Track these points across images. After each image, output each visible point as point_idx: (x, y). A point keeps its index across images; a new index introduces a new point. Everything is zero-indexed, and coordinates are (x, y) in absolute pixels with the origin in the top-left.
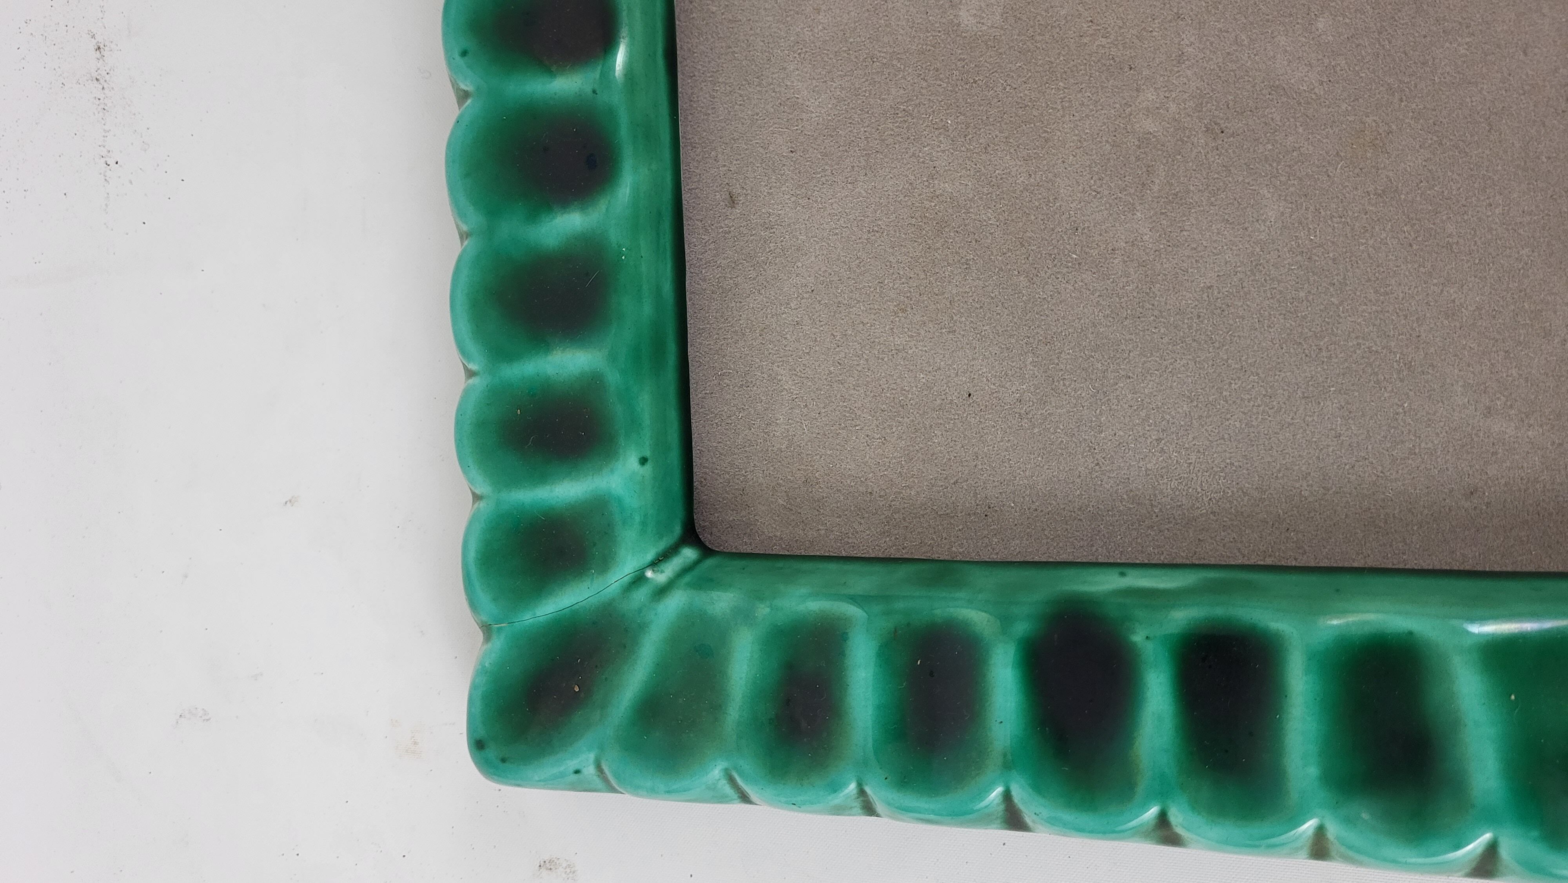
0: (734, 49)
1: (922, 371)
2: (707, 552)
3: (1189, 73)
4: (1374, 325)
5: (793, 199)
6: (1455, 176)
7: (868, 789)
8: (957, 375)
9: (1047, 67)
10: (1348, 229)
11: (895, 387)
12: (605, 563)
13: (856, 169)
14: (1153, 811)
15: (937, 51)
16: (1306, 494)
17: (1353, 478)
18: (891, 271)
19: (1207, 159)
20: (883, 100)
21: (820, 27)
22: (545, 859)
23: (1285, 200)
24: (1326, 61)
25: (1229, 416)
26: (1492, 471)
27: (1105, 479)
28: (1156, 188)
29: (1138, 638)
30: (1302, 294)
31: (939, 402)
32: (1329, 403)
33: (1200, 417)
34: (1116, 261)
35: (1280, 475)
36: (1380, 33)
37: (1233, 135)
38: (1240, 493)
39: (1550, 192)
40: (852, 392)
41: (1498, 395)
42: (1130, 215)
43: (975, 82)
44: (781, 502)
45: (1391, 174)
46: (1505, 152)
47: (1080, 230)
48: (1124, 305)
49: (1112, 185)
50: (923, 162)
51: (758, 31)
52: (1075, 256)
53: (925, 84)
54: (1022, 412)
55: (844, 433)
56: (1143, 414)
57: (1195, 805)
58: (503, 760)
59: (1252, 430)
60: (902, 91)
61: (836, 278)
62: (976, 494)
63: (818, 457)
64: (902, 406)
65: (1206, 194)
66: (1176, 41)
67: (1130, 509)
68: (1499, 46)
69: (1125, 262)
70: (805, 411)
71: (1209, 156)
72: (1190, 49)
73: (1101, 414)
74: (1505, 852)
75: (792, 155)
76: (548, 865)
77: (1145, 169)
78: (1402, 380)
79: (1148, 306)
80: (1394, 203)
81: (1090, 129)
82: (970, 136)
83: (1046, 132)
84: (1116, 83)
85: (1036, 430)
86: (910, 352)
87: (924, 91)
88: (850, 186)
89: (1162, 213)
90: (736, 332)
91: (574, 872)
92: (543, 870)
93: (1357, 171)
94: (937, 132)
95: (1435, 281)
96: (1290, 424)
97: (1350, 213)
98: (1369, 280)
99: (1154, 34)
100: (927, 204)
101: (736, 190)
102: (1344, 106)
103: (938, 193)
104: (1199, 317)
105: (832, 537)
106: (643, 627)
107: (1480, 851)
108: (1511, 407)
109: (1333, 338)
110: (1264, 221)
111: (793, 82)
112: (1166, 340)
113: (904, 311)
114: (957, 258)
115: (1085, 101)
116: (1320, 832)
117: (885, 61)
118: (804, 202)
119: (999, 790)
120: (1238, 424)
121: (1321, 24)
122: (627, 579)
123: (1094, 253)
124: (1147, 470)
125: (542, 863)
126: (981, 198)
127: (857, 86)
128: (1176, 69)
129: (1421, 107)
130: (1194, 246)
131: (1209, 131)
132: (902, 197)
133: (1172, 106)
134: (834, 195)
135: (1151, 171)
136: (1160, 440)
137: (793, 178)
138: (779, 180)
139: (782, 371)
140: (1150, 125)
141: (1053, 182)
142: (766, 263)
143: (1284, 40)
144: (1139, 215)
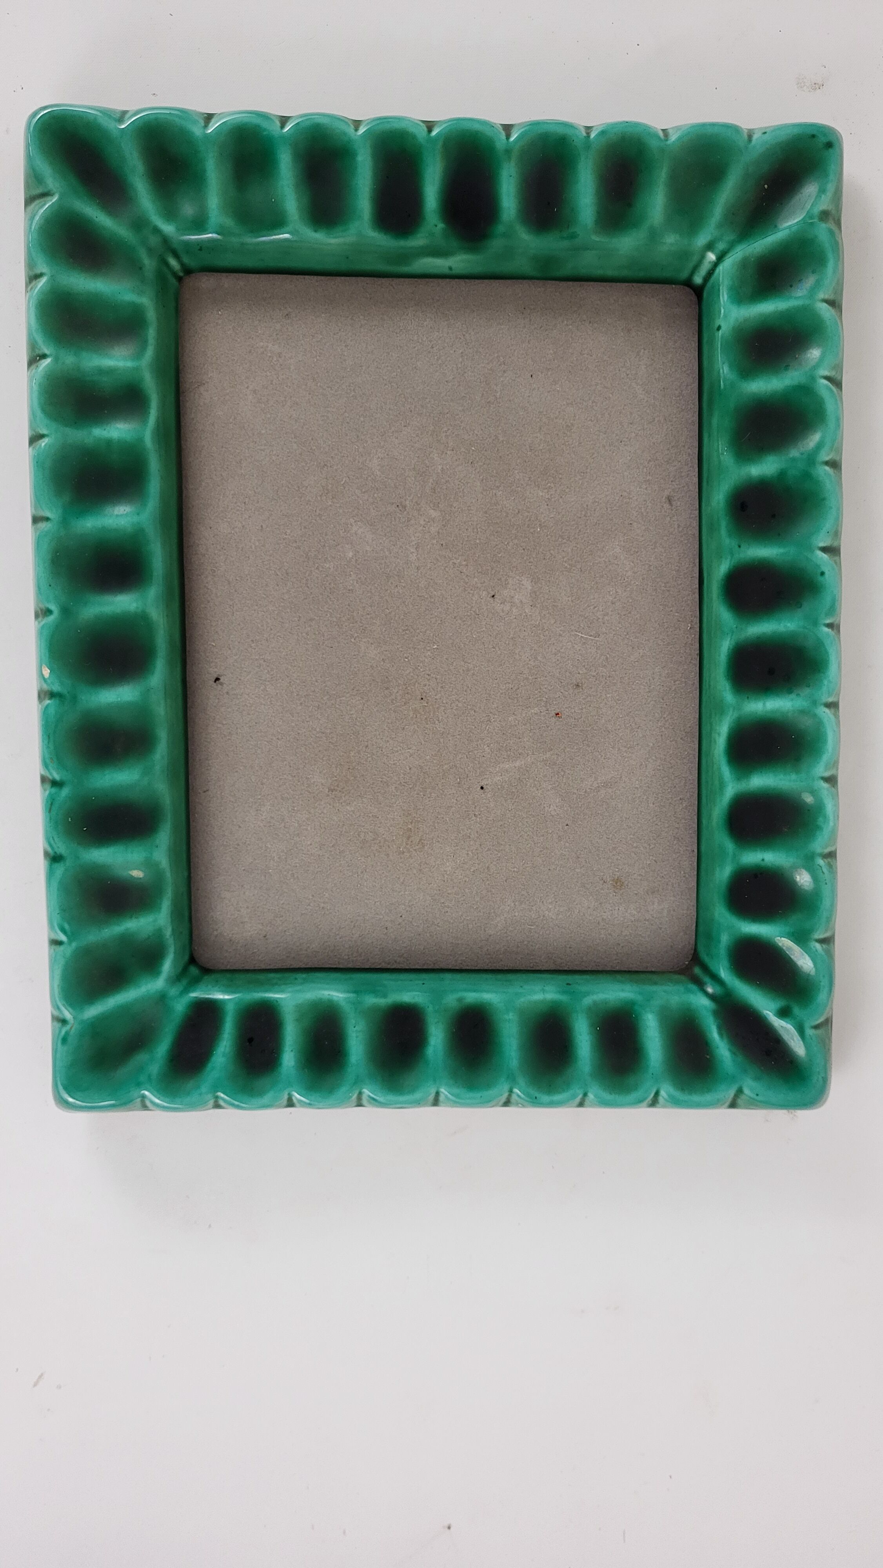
0: (665, 589)
1: (558, 391)
2: (688, 283)
3: (413, 539)
4: (329, 401)
5: (631, 496)
6: (293, 471)
7: (585, 134)
8: (539, 388)
9: (485, 552)
10: (340, 450)
11: (574, 383)
12: (744, 264)
13: (593, 510)
14: (434, 133)
15: (544, 570)
16: (361, 317)
17: (340, 325)
18: (574, 449)
19: (406, 493)
20: (576, 547)
21: (611, 593)
22: (819, 90)
23: (369, 468)
24: (349, 535)
25: (398, 359)
26: (278, 326)
27: (460, 328)
28: (431, 480)
29: (441, 226)
30: (362, 419)
31: (549, 373)
32: (351, 363)
33: (412, 359)
34: (452, 444)
35: (374, 327)
36: (324, 546)
37: (393, 504)
38: (393, 318)
39: (253, 459)
40: (599, 382)
41: (275, 363)
42: (445, 468)
43: (524, 549)
44: (645, 319)
45: (321, 476)
46: (271, 481)
47: (470, 463)
48: (448, 421)
49: (453, 485)
50: (554, 509)
51: (649, 597)
52: (473, 448)
53: (552, 552)
54: (503, 366)
55: (605, 358)
56: (440, 361)
57: (414, 137)
58: (813, 136)
59: (387, 351)
60: (565, 550)
61: (607, 448)
62: (531, 320)
63: (621, 344)
64: (570, 372)
65: (406, 475)
66: (419, 556)
67: (448, 311)
68: (273, 532)
69: (447, 443)
70: (628, 372)
71: (404, 494)
72: (412, 550)
73: (461, 363)
74: (278, 124)
75: (631, 522)
76: (817, 86)
77: (436, 491)
78: (317, 373)
79: (436, 419)
80: (319, 461)
81: (463, 516)
82: (527, 520)
83: (486, 517)
84: (450, 538)
85: (496, 355)
86: (565, 403)
87: (552, 548)
88: (597, 500)
89: (428, 467)
90: (671, 421)
91: (798, 83)
92: (821, 83)
93: (335, 479)
94: (545, 524)
95: (302, 421)
96: (369, 353)
97: (339, 457)
98: (331, 423)
99: (430, 561)
100: (552, 485)
101: (667, 506)
102: (341, 511)
103: (546, 491)
104: (411, 411)
105: (615, 298)
106: (720, 226)
107: (288, 124)
108: (270, 357)
109: (348, 396)
110: (379, 458)
111: (629, 564)
112: (427, 400)
113: (567, 426)
114: (537, 453)
115: (465, 531)
116: (356, 130)
117: (574, 568)
118: (625, 494)
119: (512, 139)
120: (393, 355)
121: (351, 554)
122: (730, 255)
123: (463, 450)
124: (438, 332)
125: (821, 88)
126: (522, 485)
127: (590, 556)
128: (420, 541)
129: (307, 507)
130: (412, 449)
131: (405, 507)
132: (567, 490)
133: (422, 522)
134: (607, 496)
135: (434, 490)
136: (432, 347)
137: (631, 508)
138: (640, 508)
139: (642, 396)
140: (434, 514)
141: (484, 490)
142: (650, 461)
143: (368, 548)
144: (440, 467)
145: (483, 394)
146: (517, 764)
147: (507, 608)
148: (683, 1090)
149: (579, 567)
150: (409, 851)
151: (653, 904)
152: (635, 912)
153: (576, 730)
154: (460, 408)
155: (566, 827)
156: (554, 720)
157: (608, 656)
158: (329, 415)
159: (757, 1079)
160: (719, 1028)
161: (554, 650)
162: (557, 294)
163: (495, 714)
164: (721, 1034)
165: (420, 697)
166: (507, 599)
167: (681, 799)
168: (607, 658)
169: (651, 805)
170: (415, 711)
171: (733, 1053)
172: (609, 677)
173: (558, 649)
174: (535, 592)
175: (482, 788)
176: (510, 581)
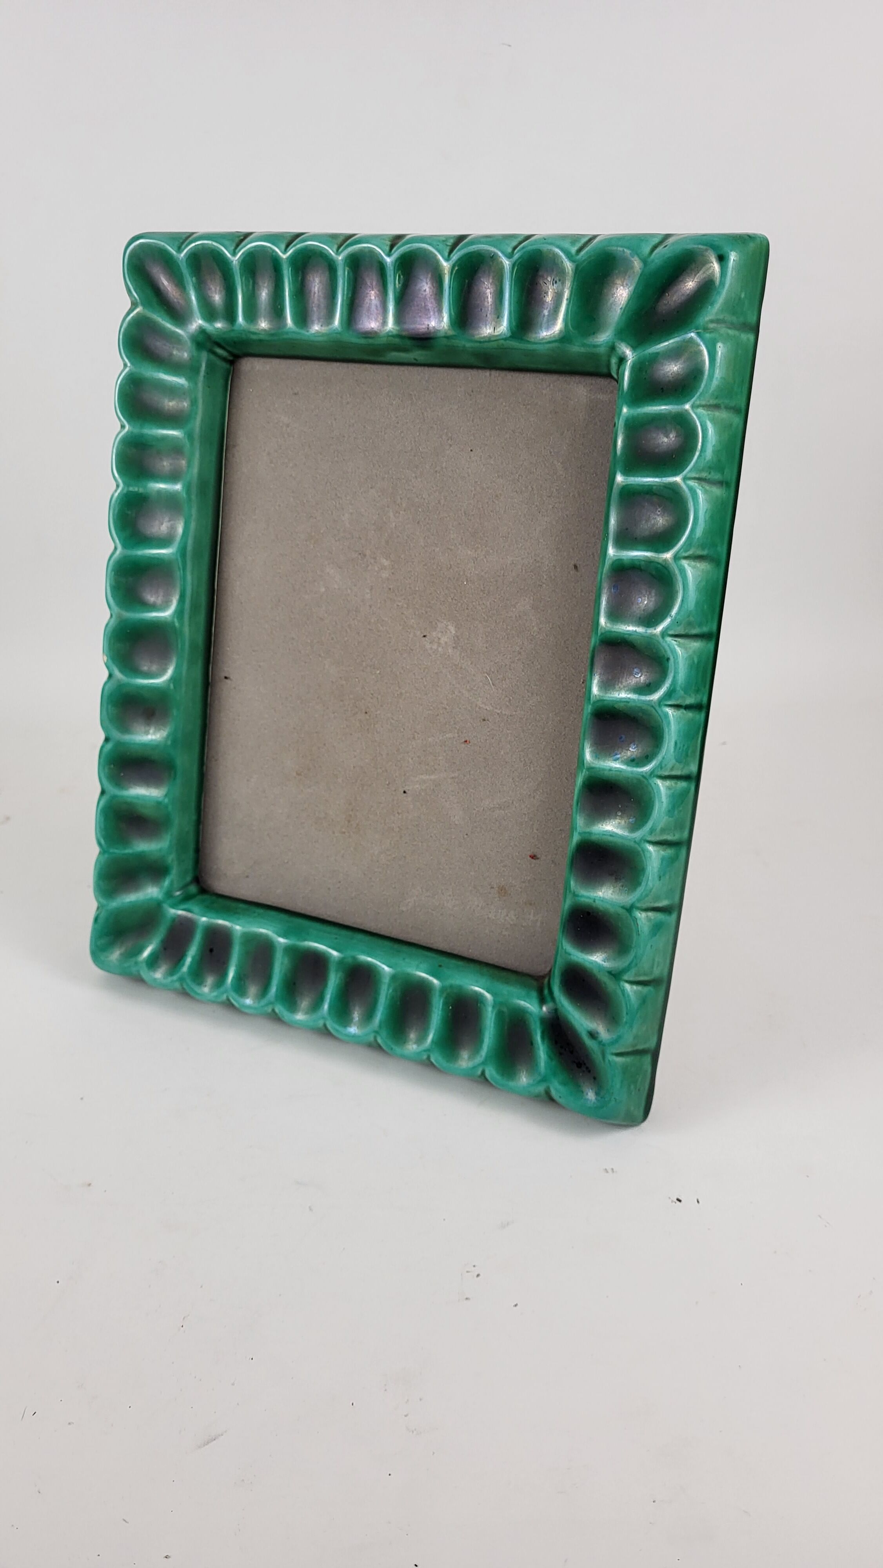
1: (492, 465)
3: (369, 582)
4: (319, 464)
5: (543, 561)
8: (476, 461)
9: (422, 598)
11: (505, 458)
15: (466, 618)
23: (342, 521)
24: (323, 574)
26: (289, 402)
27: (420, 406)
28: (386, 534)
31: (486, 448)
34: (404, 505)
36: (306, 581)
37: (357, 551)
38: (371, 397)
41: (285, 431)
42: (397, 525)
43: (452, 599)
45: (308, 525)
47: (417, 522)
48: (404, 485)
49: (402, 539)
50: (479, 566)
51: (550, 651)
52: (420, 510)
53: (475, 603)
54: (450, 441)
55: (534, 437)
56: (402, 435)
60: (485, 602)
61: (528, 517)
62: (477, 403)
63: (548, 426)
64: (503, 448)
65: (368, 528)
68: (272, 567)
69: (401, 504)
70: (551, 451)
71: (365, 544)
72: (367, 591)
73: (418, 436)
75: (541, 584)
77: (389, 544)
78: (313, 441)
79: (395, 483)
82: (457, 574)
83: (426, 569)
84: (396, 584)
87: (475, 599)
89: (385, 523)
90: (582, 497)
93: (318, 528)
94: (471, 579)
98: (319, 483)
99: (380, 601)
100: (479, 546)
101: (571, 572)
102: (319, 554)
103: (474, 550)
105: (547, 385)
108: (281, 426)
110: (350, 513)
111: (536, 621)
114: (469, 518)
121: (323, 590)
123: (412, 510)
124: (404, 409)
126: (455, 544)
128: (374, 584)
130: (375, 507)
131: (365, 555)
132: (491, 551)
133: (377, 569)
134: (523, 559)
135: (387, 542)
136: (398, 423)
137: (543, 572)
138: (550, 572)
139: (561, 473)
140: (386, 563)
141: (425, 546)
142: (562, 531)
143: (336, 586)
144: (394, 524)
145: (432, 464)
146: (433, 777)
147: (435, 647)
148: (503, 1075)
149: (494, 618)
150: (349, 832)
151: (530, 914)
152: (513, 917)
153: (480, 757)
154: (414, 475)
155: (466, 836)
156: (463, 745)
157: (511, 698)
158: (318, 476)
159: (564, 1084)
160: (543, 1033)
161: (468, 687)
162: (499, 378)
163: (418, 734)
164: (543, 1038)
165: (364, 711)
166: (435, 640)
167: (561, 830)
168: (510, 700)
169: (535, 831)
170: (360, 721)
171: (550, 1057)
172: (511, 715)
173: (472, 687)
174: (457, 637)
175: (405, 792)
176: (439, 625)
